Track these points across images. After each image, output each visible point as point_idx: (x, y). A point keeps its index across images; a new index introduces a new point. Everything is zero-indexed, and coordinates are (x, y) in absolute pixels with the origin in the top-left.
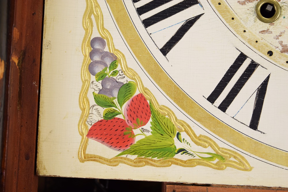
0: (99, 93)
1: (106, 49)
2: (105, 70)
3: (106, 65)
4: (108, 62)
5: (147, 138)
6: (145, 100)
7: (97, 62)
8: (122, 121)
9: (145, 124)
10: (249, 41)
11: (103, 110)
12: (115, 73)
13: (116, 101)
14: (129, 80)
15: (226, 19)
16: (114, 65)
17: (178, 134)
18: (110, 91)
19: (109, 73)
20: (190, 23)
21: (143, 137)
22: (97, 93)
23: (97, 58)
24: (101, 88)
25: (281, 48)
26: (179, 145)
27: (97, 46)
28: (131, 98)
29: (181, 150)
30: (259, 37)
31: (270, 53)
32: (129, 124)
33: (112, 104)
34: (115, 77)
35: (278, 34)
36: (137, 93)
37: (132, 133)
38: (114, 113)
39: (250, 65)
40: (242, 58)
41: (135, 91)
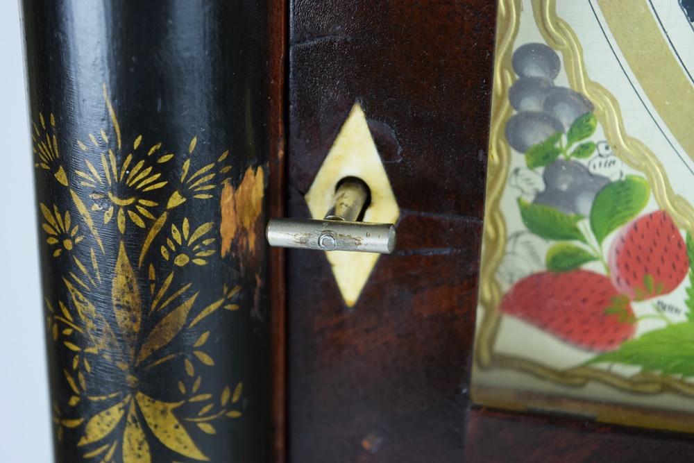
0: (535, 202)
1: (561, 80)
2: (556, 138)
3: (559, 129)
4: (566, 117)
5: (672, 328)
6: (674, 229)
7: (529, 116)
8: (600, 279)
9: (669, 289)
11: (544, 248)
12: (585, 150)
13: (584, 226)
14: (628, 171)
16: (582, 126)
18: (569, 199)
19: (567, 148)
21: (659, 324)
22: (529, 199)
23: (531, 104)
24: (541, 186)
27: (534, 71)
28: (630, 223)
32: (622, 288)
33: (575, 234)
34: (584, 161)
36: (651, 207)
37: (629, 313)
38: (580, 257)
41: (643, 200)
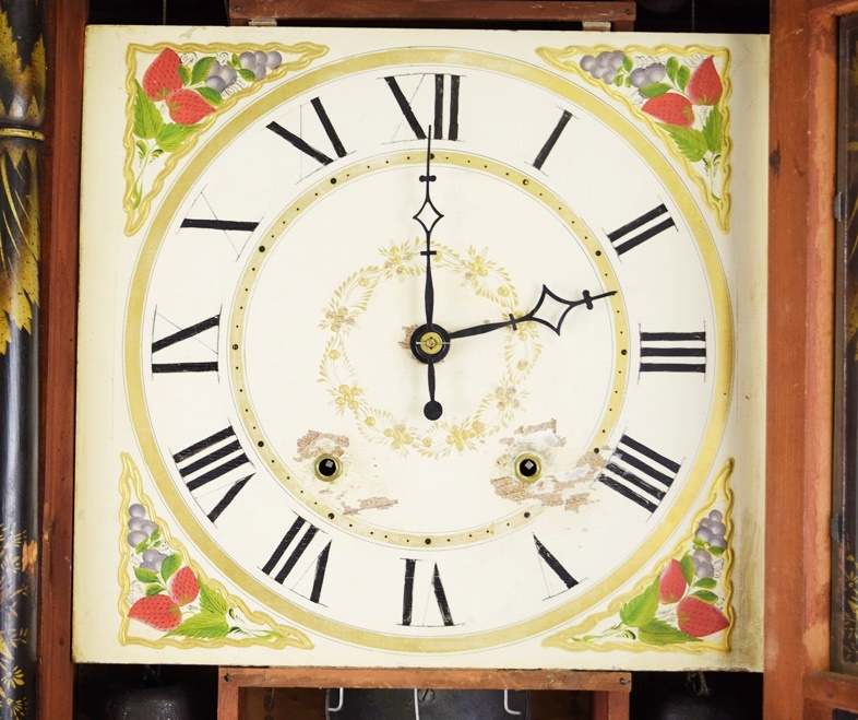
0: (140, 568)
1: (147, 517)
2: (146, 540)
3: (146, 535)
4: (150, 532)
5: (196, 616)
6: (192, 573)
7: (136, 532)
8: (167, 598)
9: (193, 600)
10: (308, 504)
11: (145, 587)
12: (157, 544)
13: (159, 576)
14: (174, 551)
15: (281, 479)
16: (155, 534)
17: (231, 610)
18: (152, 565)
19: (150, 544)
20: (240, 485)
21: (191, 615)
22: (137, 567)
23: (136, 527)
24: (142, 561)
25: (343, 510)
26: (231, 623)
27: (136, 514)
28: (176, 573)
29: (234, 629)
30: (318, 497)
31: (332, 516)
32: (175, 601)
33: (155, 579)
34: (157, 549)
35: (340, 494)
36: (183, 565)
37: (179, 611)
38: (158, 589)
39: (309, 530)
40: (300, 522)
41: (180, 562)
